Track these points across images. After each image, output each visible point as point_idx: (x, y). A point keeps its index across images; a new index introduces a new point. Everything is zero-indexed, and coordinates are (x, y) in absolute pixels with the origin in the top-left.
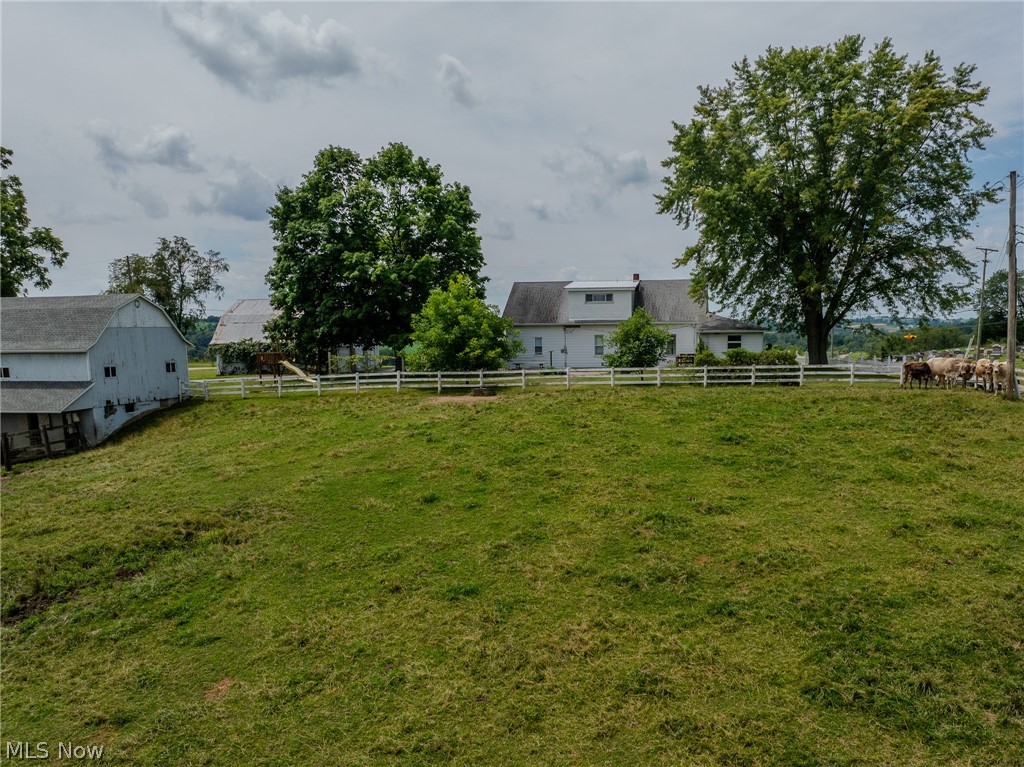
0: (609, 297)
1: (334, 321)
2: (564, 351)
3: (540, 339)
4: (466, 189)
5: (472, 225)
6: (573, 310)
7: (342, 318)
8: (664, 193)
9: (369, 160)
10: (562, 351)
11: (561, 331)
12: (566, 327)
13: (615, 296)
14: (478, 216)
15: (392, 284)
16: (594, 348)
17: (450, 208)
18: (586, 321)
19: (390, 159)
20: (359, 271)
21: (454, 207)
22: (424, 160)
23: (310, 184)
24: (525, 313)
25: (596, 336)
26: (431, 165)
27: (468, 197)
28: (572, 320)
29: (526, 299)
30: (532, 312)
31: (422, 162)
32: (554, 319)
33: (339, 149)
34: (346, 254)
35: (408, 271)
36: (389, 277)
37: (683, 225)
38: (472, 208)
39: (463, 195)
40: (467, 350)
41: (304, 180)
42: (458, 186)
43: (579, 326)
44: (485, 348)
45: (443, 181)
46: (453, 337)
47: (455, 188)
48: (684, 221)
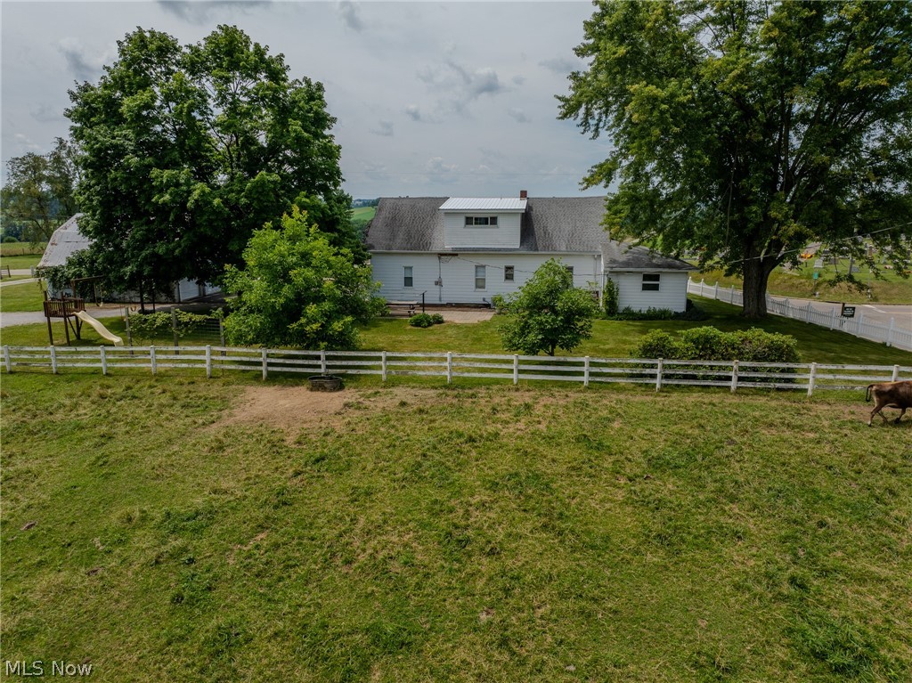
0: (494, 221)
1: (145, 258)
2: (438, 283)
3: (411, 268)
4: (320, 87)
5: (326, 132)
6: (449, 236)
7: (154, 255)
8: (569, 94)
9: (190, 47)
10: (437, 283)
11: (436, 259)
12: (441, 255)
13: (500, 220)
14: (334, 120)
15: (216, 212)
16: (474, 280)
17: (296, 110)
18: (464, 249)
19: (217, 46)
20: (171, 194)
21: (300, 109)
22: (262, 47)
23: (114, 79)
24: (393, 237)
25: (477, 267)
26: (271, 54)
27: (320, 98)
28: (448, 247)
29: (394, 219)
30: (401, 236)
31: (260, 52)
32: (426, 245)
33: (152, 33)
34: (155, 172)
35: (239, 192)
36: (211, 203)
37: (590, 134)
38: (325, 110)
39: (314, 93)
40: (303, 320)
41: (106, 74)
42: (308, 82)
43: (457, 255)
44: (330, 317)
45: (291, 76)
46: (282, 301)
47: (304, 85)
48: (593, 128)
